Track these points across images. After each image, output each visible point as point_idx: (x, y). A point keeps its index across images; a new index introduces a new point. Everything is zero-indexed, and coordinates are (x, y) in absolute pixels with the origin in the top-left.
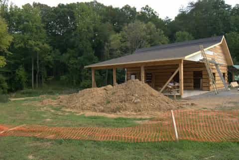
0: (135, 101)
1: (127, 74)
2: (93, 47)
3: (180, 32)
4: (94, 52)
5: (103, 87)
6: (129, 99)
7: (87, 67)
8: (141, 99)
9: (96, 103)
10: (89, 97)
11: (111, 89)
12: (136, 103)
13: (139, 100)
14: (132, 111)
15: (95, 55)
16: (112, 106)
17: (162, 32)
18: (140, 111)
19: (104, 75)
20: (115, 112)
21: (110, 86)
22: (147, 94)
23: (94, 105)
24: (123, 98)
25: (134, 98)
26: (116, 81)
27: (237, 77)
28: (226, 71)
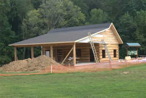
0: (43, 66)
1: (43, 50)
2: (10, 21)
3: (95, 9)
4: (11, 27)
5: (26, 60)
6: (39, 65)
7: (11, 45)
8: (45, 65)
9: (22, 68)
10: (18, 65)
11: (30, 60)
12: (42, 67)
13: (44, 65)
14: (40, 70)
15: (12, 29)
16: (31, 68)
17: (79, 8)
18: (44, 70)
19: (21, 50)
20: (32, 71)
21: (29, 59)
22: (49, 62)
23: (21, 69)
24: (37, 65)
25: (42, 64)
26: (33, 56)
27: (130, 52)
28: (117, 48)
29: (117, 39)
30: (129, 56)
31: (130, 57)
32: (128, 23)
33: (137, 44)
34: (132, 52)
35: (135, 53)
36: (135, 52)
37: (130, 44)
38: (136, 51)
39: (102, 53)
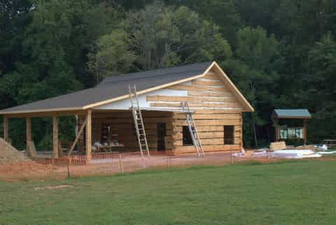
27: (285, 132)
28: (236, 122)
29: (237, 101)
30: (280, 140)
31: (284, 143)
32: (326, 60)
33: (304, 113)
34: (291, 132)
35: (299, 133)
36: (297, 131)
37: (282, 113)
38: (301, 131)
39: (182, 134)
